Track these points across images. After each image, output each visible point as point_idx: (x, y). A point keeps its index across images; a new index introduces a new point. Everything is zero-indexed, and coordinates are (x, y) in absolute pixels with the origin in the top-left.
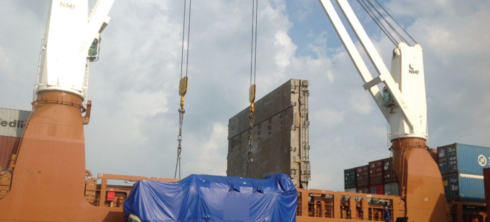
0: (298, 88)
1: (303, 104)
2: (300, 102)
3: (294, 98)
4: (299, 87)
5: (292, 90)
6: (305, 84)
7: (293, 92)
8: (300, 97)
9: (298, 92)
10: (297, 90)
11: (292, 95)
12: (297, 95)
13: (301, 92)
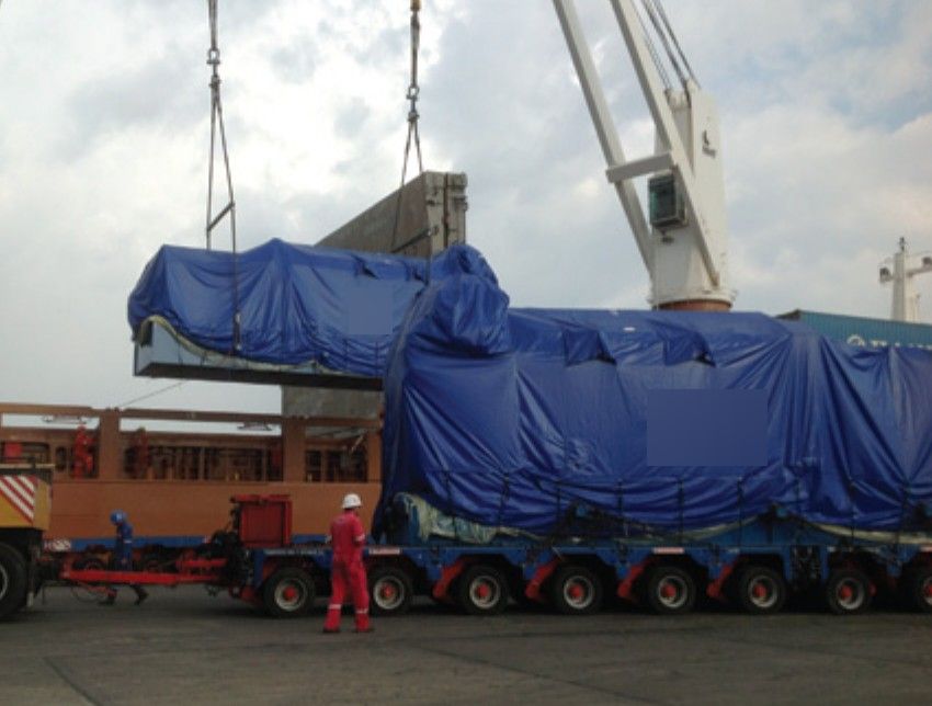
0: (441, 193)
1: (454, 230)
2: (446, 226)
3: (435, 216)
4: (445, 190)
5: (428, 198)
6: (458, 182)
7: (431, 203)
8: (446, 214)
9: (442, 201)
10: (439, 198)
11: (429, 208)
12: (440, 210)
13: (450, 202)
